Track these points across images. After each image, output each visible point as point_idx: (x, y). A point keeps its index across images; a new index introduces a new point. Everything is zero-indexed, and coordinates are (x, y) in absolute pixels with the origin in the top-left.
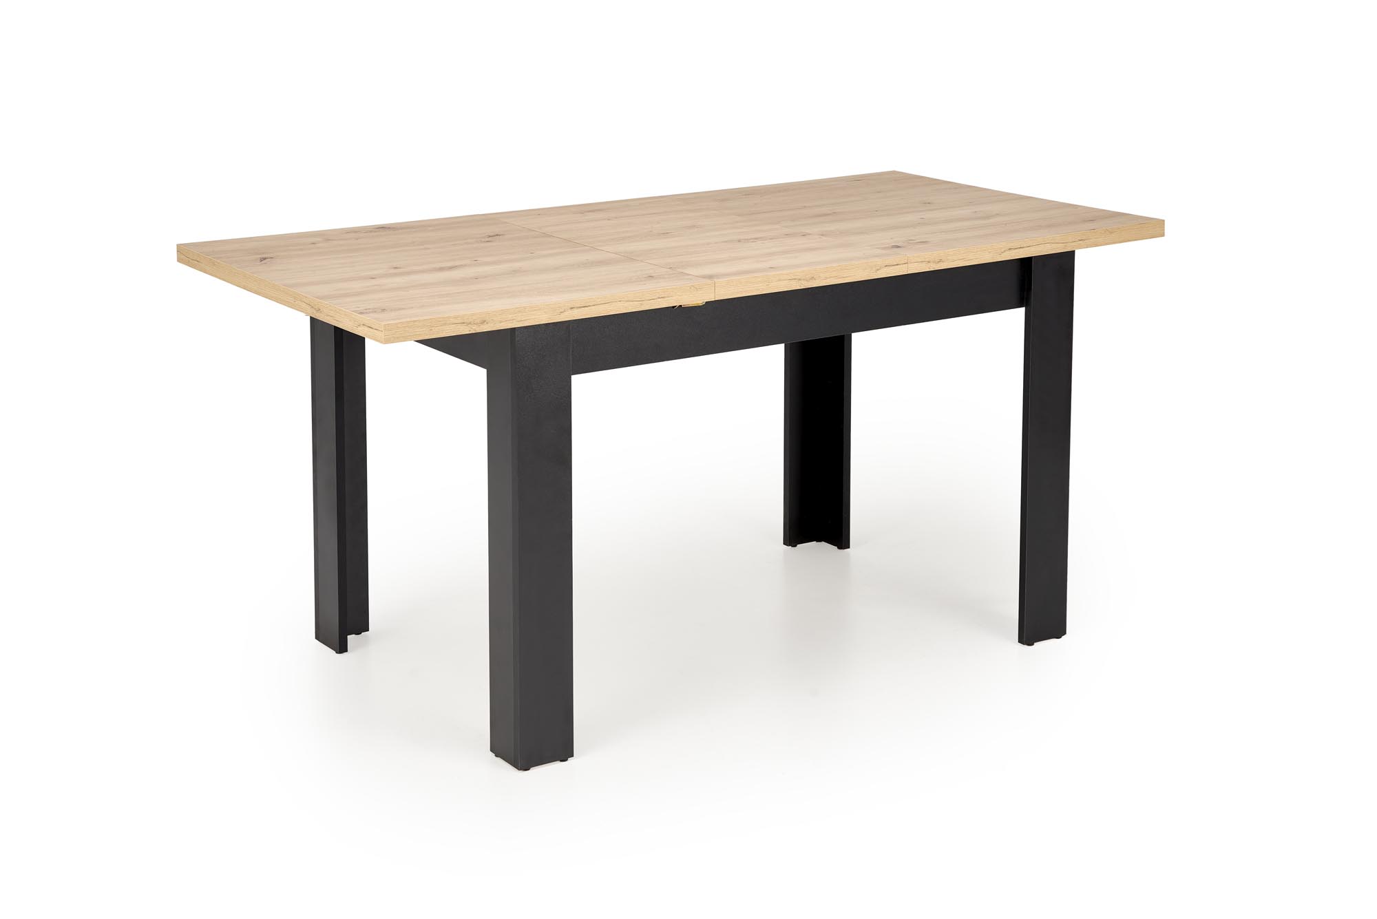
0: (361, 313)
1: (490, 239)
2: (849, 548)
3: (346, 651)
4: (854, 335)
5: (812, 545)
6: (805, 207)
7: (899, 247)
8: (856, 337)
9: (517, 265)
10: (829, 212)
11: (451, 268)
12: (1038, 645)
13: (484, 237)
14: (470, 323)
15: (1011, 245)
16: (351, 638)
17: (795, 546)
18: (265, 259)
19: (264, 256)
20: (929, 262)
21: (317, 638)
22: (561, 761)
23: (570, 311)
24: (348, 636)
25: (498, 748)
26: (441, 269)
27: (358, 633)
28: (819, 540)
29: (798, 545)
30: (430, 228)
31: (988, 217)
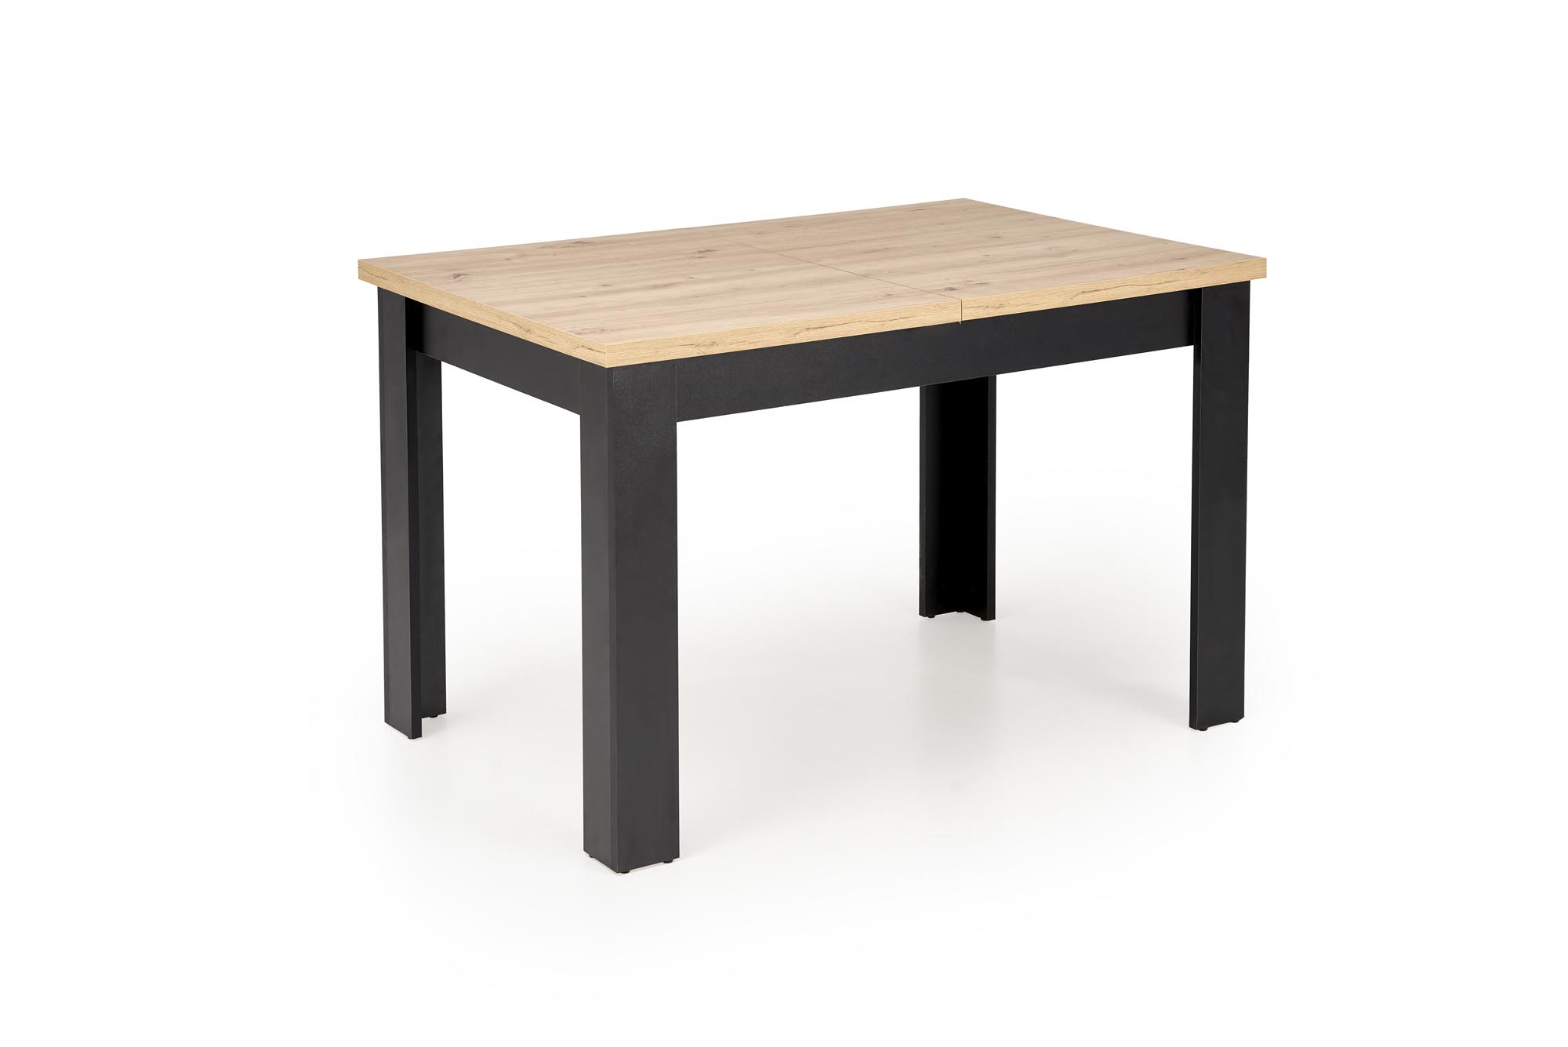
0: (580, 334)
1: (701, 255)
2: (994, 618)
3: (421, 736)
4: (999, 377)
5: (953, 615)
6: (854, 241)
7: (954, 289)
8: (1001, 379)
9: (738, 283)
10: (880, 248)
11: (665, 286)
12: (1211, 730)
13: (694, 253)
14: (699, 345)
15: (1083, 288)
16: (426, 722)
17: (933, 617)
18: (459, 275)
19: (457, 272)
20: (987, 307)
21: (387, 720)
22: (665, 862)
23: (806, 333)
24: (423, 719)
25: (592, 847)
26: (655, 287)
27: (434, 716)
28: (960, 610)
29: (936, 616)
30: (633, 243)
31: (1063, 254)
